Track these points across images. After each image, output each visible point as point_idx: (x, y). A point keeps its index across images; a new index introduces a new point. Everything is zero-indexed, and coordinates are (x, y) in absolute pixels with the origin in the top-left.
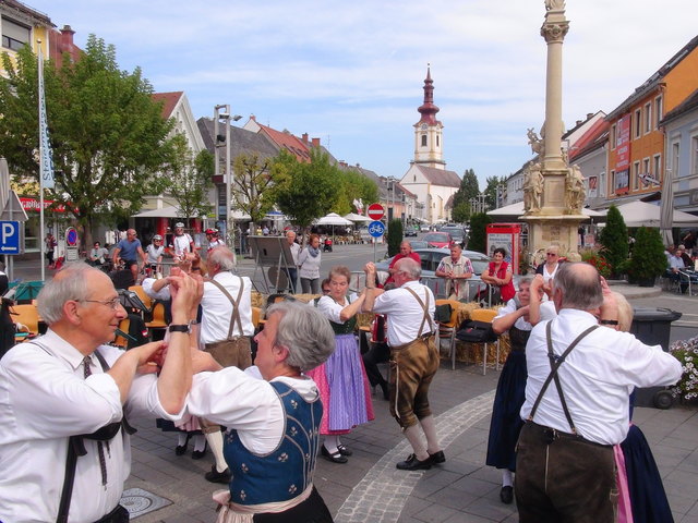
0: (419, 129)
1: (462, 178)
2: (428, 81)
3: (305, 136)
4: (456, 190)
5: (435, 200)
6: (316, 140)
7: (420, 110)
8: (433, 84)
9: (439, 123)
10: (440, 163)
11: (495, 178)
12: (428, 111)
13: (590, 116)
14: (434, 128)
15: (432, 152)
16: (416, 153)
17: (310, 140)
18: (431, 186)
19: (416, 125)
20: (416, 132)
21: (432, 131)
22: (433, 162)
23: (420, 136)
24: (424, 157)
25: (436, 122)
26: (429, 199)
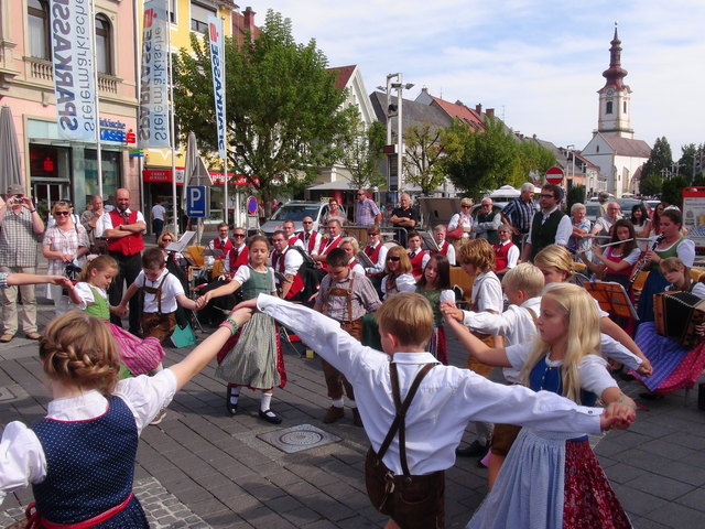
0: (604, 95)
1: (652, 147)
2: (615, 43)
3: (479, 107)
4: (645, 160)
5: (620, 172)
6: (490, 112)
7: (606, 74)
8: (621, 46)
9: (628, 88)
10: (627, 131)
11: (692, 146)
12: (614, 76)
14: (622, 94)
15: (618, 119)
16: (600, 121)
17: (484, 111)
18: (616, 157)
19: (601, 92)
20: (601, 99)
21: (618, 97)
22: (618, 130)
23: (605, 103)
24: (609, 125)
25: (624, 87)
26: (614, 169)
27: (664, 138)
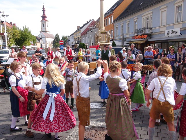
0: (42, 22)
1: (55, 36)
2: (44, 9)
3: (11, 23)
4: (54, 39)
5: (47, 42)
6: (14, 24)
7: (42, 17)
8: (45, 10)
10: (48, 32)
11: (64, 36)
12: (44, 17)
13: (90, 20)
14: (46, 22)
15: (46, 29)
16: (41, 29)
17: (12, 24)
18: (46, 38)
19: (41, 21)
20: (41, 23)
21: (45, 23)
22: (46, 31)
23: (42, 24)
24: (44, 30)
25: (47, 20)
26: (46, 42)
27: (57, 34)
